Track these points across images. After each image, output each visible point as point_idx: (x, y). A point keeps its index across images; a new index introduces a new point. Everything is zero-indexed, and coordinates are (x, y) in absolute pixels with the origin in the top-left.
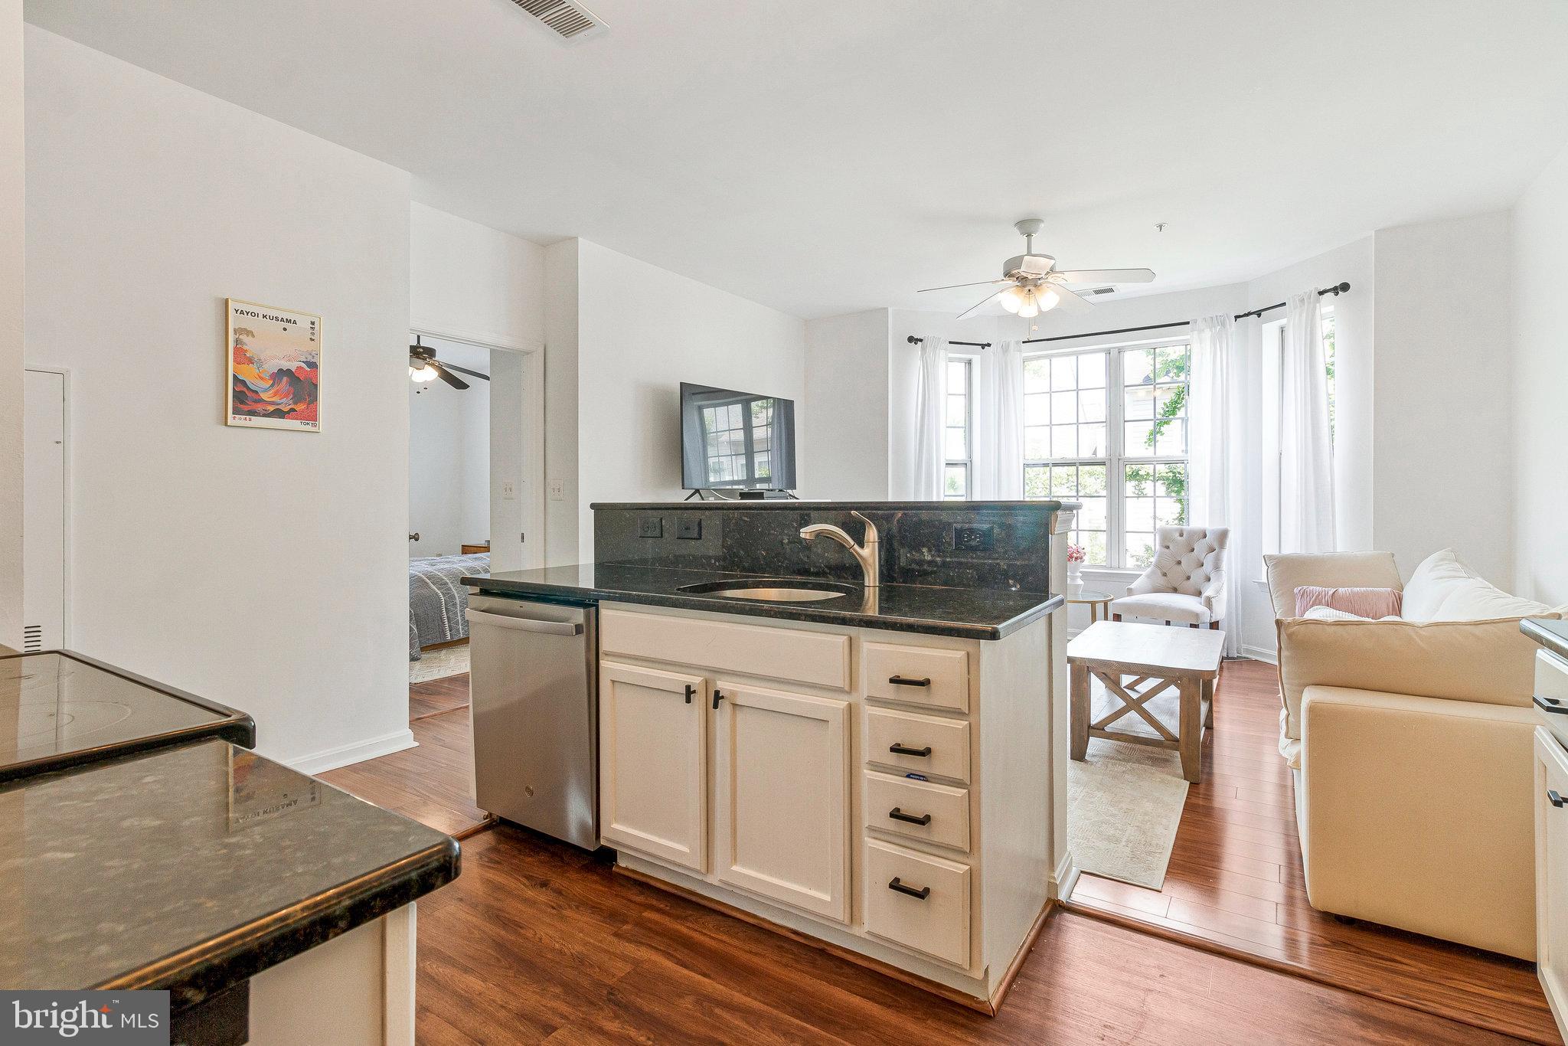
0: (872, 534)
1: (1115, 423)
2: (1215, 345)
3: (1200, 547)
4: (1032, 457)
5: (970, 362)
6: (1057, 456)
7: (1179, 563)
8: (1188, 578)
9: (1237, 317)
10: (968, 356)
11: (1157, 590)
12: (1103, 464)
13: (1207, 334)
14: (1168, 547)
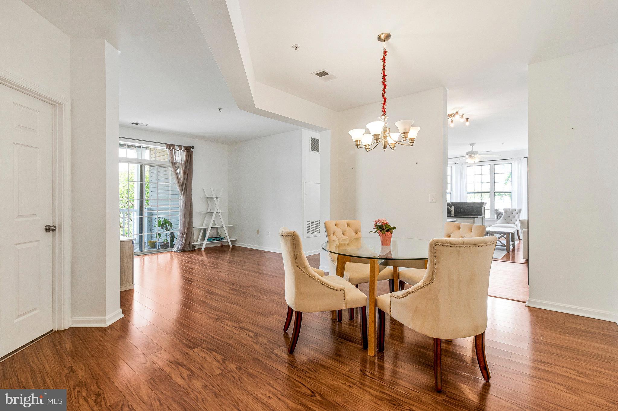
0: (453, 207)
1: (493, 182)
2: (518, 164)
3: (514, 213)
4: (469, 191)
5: (452, 167)
6: (476, 191)
7: (509, 217)
8: (511, 220)
9: (524, 158)
10: (451, 166)
11: (503, 223)
12: (489, 193)
13: (516, 162)
14: (506, 213)
